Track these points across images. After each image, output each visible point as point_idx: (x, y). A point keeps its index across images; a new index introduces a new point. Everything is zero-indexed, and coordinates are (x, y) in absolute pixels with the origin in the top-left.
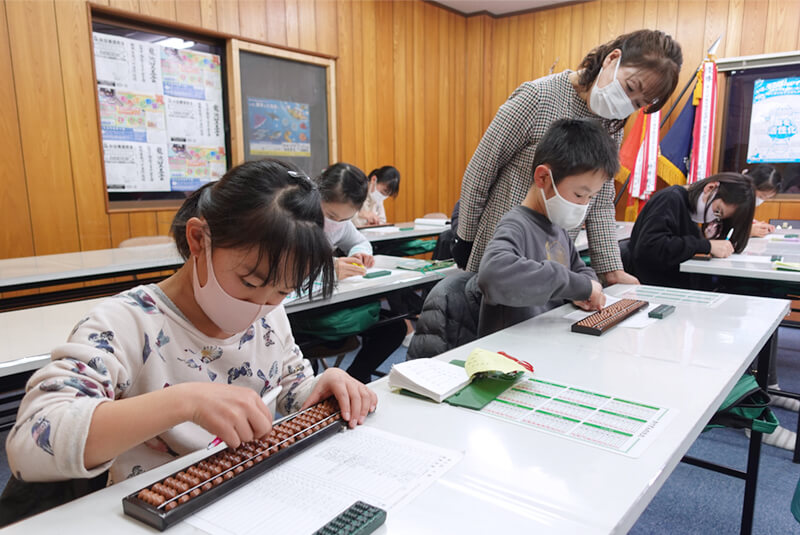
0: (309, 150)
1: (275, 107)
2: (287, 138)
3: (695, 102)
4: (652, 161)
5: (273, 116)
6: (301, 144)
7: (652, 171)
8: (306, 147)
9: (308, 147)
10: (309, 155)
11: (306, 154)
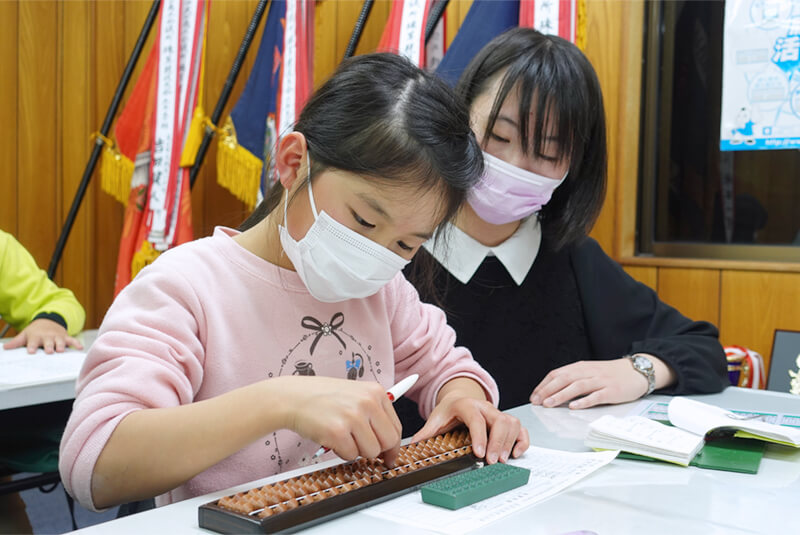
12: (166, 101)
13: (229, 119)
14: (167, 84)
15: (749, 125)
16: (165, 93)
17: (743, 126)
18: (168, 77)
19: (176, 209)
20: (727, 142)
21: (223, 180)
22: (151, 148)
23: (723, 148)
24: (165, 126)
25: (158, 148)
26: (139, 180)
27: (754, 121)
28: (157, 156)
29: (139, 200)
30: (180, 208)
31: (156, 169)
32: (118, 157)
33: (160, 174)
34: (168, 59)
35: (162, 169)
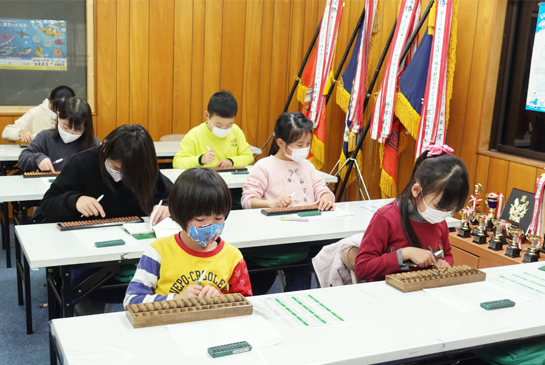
0: (66, 65)
1: (25, 25)
2: (38, 53)
3: (430, 32)
4: (390, 99)
5: (22, 34)
6: (55, 59)
7: (389, 109)
8: (61, 62)
9: (64, 62)
10: (66, 69)
11: (61, 68)
12: (319, 67)
13: (341, 78)
14: (320, 61)
15: (536, 100)
16: (319, 64)
17: (534, 100)
18: (321, 58)
19: (320, 112)
20: (528, 106)
21: (338, 102)
22: (313, 86)
23: (527, 109)
24: (318, 78)
25: (315, 86)
26: (307, 99)
27: (538, 99)
28: (314, 90)
29: (307, 107)
30: (321, 112)
31: (314, 95)
32: (303, 87)
33: (315, 97)
34: (321, 50)
35: (316, 95)
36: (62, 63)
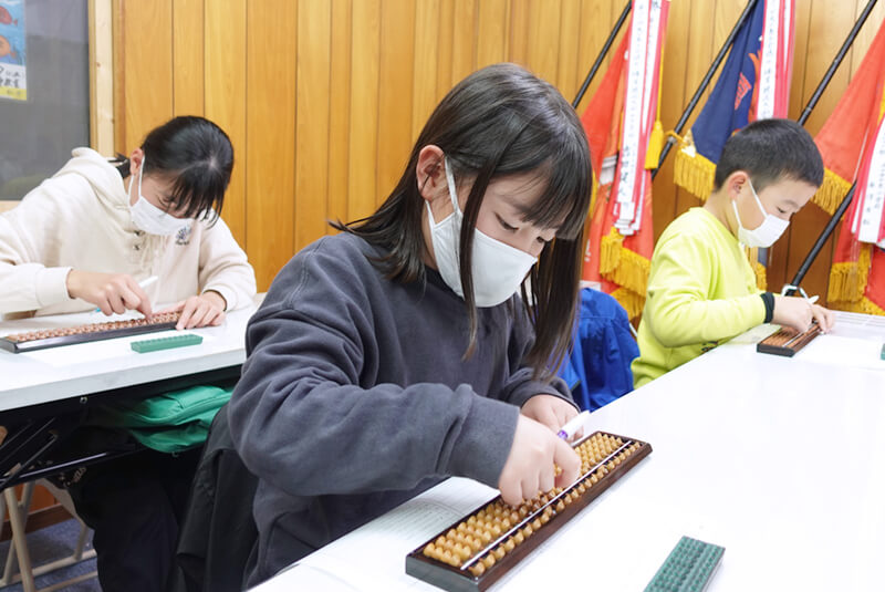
0: (23, 85)
8: (8, 73)
9: (17, 74)
10: (24, 97)
11: (9, 92)
13: (689, 132)
21: (679, 180)
22: (619, 153)
25: (624, 153)
26: (606, 179)
28: (623, 159)
29: (606, 194)
31: (622, 170)
33: (627, 174)
35: (629, 171)
36: (13, 79)
